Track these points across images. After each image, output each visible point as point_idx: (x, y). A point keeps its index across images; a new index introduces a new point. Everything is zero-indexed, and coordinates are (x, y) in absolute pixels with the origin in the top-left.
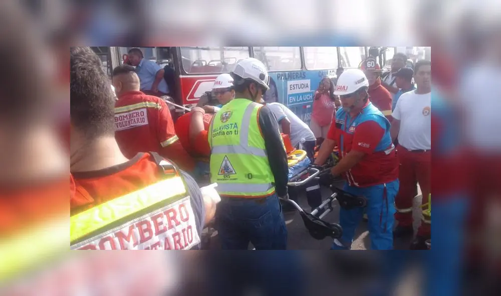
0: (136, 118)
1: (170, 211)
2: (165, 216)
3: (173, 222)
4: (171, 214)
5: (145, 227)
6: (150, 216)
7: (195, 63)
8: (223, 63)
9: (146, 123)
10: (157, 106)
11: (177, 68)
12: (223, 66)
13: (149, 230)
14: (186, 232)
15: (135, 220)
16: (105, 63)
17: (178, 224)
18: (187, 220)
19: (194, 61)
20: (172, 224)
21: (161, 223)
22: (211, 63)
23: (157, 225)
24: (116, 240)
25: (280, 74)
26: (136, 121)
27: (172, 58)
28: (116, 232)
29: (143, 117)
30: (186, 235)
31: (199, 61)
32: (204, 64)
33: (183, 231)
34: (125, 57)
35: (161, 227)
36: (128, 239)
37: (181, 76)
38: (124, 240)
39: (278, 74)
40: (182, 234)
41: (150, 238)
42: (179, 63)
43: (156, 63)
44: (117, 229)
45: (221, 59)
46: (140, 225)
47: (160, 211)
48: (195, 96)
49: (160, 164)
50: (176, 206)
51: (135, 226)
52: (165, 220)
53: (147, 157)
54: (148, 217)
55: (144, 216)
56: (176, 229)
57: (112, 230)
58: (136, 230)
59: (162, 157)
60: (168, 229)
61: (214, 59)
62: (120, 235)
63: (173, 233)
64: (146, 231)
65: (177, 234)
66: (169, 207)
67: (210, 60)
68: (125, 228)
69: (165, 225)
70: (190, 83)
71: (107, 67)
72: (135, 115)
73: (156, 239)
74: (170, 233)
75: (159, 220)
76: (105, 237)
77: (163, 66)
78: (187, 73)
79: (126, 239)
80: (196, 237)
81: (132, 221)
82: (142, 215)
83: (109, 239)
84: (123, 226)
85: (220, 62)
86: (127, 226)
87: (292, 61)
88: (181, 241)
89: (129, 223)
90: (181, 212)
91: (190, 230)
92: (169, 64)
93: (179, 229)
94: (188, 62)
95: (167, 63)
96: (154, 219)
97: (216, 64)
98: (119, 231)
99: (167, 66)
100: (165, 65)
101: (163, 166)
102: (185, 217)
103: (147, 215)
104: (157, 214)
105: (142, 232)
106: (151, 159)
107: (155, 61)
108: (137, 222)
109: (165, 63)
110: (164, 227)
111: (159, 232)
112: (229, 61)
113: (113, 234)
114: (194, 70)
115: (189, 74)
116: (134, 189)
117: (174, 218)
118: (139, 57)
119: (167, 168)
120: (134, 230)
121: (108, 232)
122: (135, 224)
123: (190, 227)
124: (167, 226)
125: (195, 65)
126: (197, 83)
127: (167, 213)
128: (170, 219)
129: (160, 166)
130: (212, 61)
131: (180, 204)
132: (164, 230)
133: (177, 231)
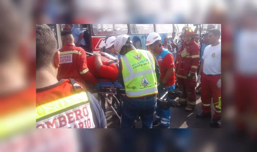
0: (67, 59)
1: (77, 111)
2: (74, 114)
3: (79, 117)
4: (78, 113)
5: (62, 119)
6: (66, 113)
7: (99, 30)
8: (114, 30)
9: (71, 62)
10: (79, 53)
11: (90, 33)
12: (114, 31)
13: (65, 121)
14: (87, 122)
15: (57, 115)
16: (53, 30)
17: (82, 117)
18: (87, 115)
19: (99, 29)
20: (78, 118)
21: (72, 117)
22: (107, 30)
23: (69, 118)
24: (46, 126)
25: (143, 36)
26: (67, 60)
27: (88, 28)
28: (45, 122)
29: (70, 58)
30: (87, 124)
31: (102, 29)
32: (104, 30)
33: (85, 121)
34: (64, 27)
35: (72, 119)
36: (52, 125)
37: (92, 37)
38: (50, 126)
39: (142, 36)
40: (84, 123)
41: (65, 125)
42: (91, 30)
43: (80, 29)
44: (46, 120)
45: (113, 27)
46: (59, 118)
47: (71, 111)
48: (99, 47)
49: (74, 85)
50: (81, 108)
51: (57, 119)
52: (74, 115)
53: (67, 82)
54: (64, 114)
55: (62, 113)
56: (80, 121)
57: (43, 120)
58: (58, 121)
59: (76, 82)
60: (76, 120)
61: (109, 28)
62: (48, 123)
63: (79, 123)
64: (63, 121)
65: (82, 123)
66: (77, 108)
67: (107, 28)
68: (51, 120)
69: (74, 118)
70: (97, 40)
71: (54, 32)
72: (67, 57)
73: (68, 125)
74: (77, 122)
75: (71, 115)
76: (39, 124)
77: (83, 31)
78: (95, 35)
79: (51, 126)
80: (92, 125)
81: (55, 116)
82: (61, 113)
83: (41, 125)
84: (50, 118)
85: (112, 29)
86: (51, 119)
87: (149, 29)
88: (84, 126)
89: (54, 116)
90: (84, 111)
91: (89, 121)
92: (86, 30)
93: (82, 120)
94: (96, 29)
95: (85, 30)
96: (68, 115)
97: (110, 30)
98: (47, 121)
99: (85, 31)
100: (84, 31)
101: (75, 86)
102: (86, 114)
103: (64, 113)
104: (70, 112)
105: (61, 122)
106: (70, 82)
107: (79, 29)
108: (58, 117)
109: (84, 30)
110: (74, 119)
111: (70, 122)
112: (117, 29)
113: (44, 122)
114: (99, 33)
115: (97, 35)
116: (57, 99)
117: (80, 114)
118: (71, 27)
119: (77, 87)
120: (56, 121)
121: (41, 121)
122: (57, 117)
123: (89, 120)
124: (75, 119)
125: (100, 31)
126: (100, 41)
127: (75, 112)
128: (77, 115)
129: (74, 86)
130: (108, 29)
131: (84, 107)
132: (74, 121)
133: (81, 121)
